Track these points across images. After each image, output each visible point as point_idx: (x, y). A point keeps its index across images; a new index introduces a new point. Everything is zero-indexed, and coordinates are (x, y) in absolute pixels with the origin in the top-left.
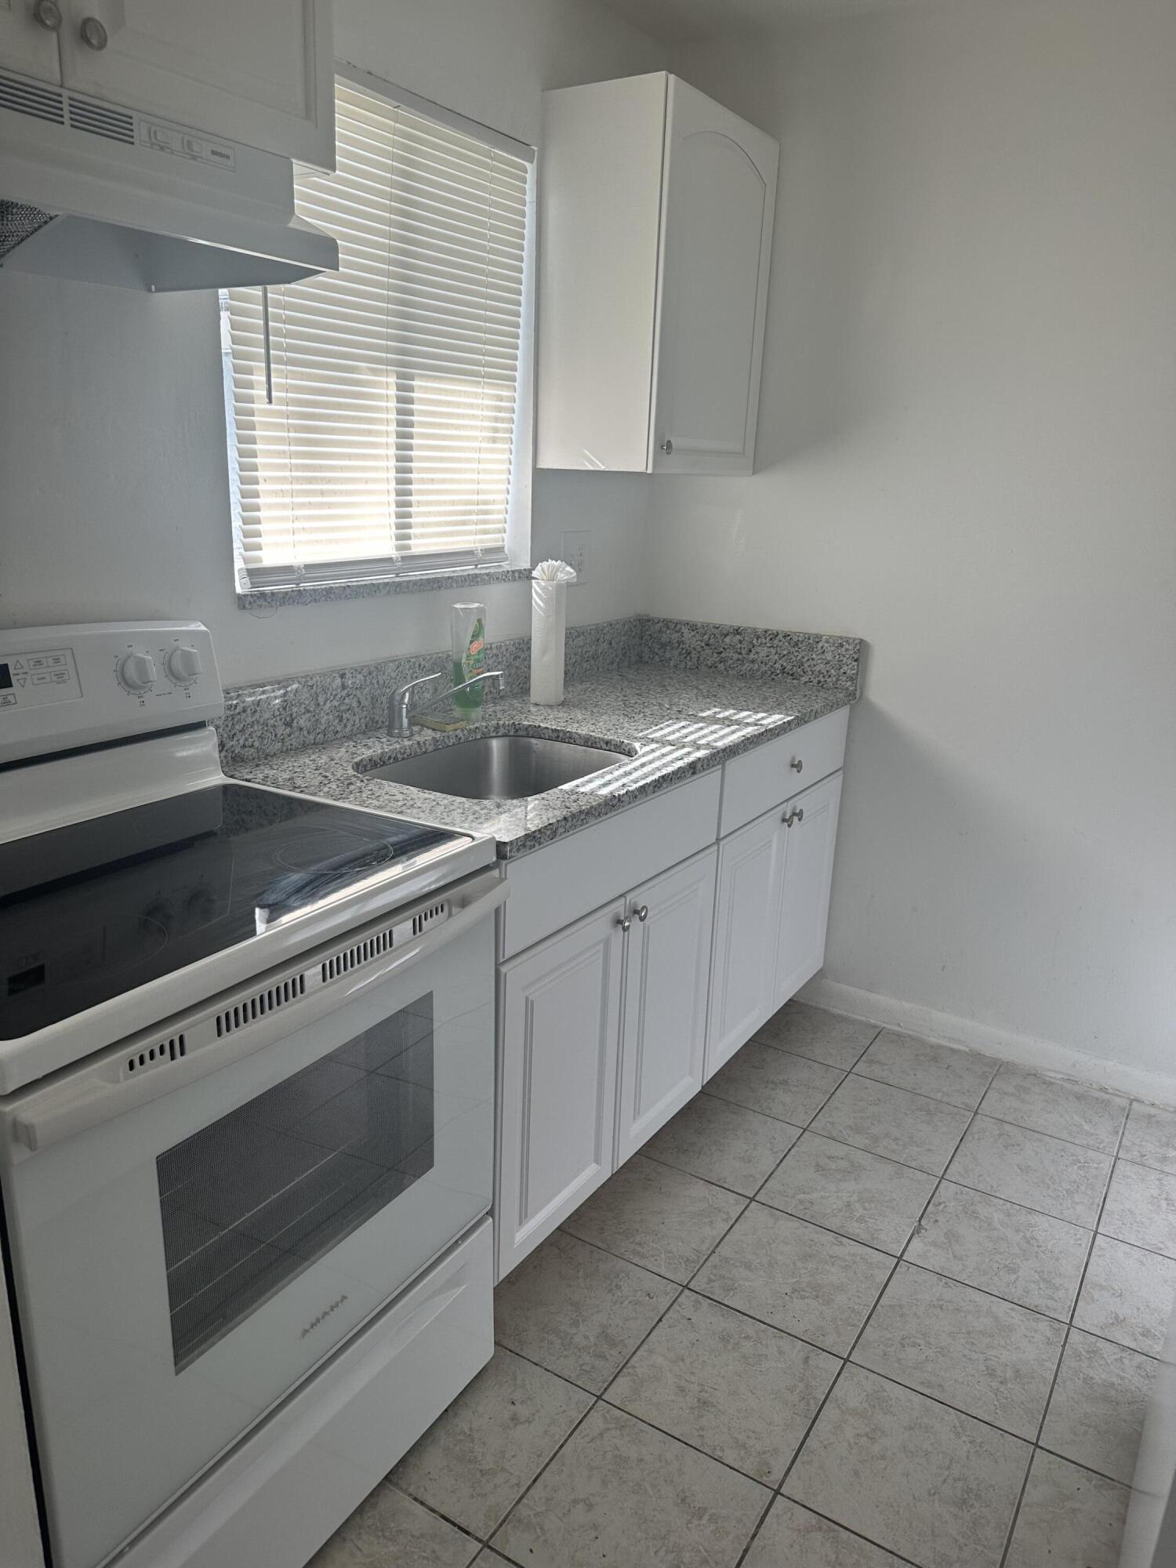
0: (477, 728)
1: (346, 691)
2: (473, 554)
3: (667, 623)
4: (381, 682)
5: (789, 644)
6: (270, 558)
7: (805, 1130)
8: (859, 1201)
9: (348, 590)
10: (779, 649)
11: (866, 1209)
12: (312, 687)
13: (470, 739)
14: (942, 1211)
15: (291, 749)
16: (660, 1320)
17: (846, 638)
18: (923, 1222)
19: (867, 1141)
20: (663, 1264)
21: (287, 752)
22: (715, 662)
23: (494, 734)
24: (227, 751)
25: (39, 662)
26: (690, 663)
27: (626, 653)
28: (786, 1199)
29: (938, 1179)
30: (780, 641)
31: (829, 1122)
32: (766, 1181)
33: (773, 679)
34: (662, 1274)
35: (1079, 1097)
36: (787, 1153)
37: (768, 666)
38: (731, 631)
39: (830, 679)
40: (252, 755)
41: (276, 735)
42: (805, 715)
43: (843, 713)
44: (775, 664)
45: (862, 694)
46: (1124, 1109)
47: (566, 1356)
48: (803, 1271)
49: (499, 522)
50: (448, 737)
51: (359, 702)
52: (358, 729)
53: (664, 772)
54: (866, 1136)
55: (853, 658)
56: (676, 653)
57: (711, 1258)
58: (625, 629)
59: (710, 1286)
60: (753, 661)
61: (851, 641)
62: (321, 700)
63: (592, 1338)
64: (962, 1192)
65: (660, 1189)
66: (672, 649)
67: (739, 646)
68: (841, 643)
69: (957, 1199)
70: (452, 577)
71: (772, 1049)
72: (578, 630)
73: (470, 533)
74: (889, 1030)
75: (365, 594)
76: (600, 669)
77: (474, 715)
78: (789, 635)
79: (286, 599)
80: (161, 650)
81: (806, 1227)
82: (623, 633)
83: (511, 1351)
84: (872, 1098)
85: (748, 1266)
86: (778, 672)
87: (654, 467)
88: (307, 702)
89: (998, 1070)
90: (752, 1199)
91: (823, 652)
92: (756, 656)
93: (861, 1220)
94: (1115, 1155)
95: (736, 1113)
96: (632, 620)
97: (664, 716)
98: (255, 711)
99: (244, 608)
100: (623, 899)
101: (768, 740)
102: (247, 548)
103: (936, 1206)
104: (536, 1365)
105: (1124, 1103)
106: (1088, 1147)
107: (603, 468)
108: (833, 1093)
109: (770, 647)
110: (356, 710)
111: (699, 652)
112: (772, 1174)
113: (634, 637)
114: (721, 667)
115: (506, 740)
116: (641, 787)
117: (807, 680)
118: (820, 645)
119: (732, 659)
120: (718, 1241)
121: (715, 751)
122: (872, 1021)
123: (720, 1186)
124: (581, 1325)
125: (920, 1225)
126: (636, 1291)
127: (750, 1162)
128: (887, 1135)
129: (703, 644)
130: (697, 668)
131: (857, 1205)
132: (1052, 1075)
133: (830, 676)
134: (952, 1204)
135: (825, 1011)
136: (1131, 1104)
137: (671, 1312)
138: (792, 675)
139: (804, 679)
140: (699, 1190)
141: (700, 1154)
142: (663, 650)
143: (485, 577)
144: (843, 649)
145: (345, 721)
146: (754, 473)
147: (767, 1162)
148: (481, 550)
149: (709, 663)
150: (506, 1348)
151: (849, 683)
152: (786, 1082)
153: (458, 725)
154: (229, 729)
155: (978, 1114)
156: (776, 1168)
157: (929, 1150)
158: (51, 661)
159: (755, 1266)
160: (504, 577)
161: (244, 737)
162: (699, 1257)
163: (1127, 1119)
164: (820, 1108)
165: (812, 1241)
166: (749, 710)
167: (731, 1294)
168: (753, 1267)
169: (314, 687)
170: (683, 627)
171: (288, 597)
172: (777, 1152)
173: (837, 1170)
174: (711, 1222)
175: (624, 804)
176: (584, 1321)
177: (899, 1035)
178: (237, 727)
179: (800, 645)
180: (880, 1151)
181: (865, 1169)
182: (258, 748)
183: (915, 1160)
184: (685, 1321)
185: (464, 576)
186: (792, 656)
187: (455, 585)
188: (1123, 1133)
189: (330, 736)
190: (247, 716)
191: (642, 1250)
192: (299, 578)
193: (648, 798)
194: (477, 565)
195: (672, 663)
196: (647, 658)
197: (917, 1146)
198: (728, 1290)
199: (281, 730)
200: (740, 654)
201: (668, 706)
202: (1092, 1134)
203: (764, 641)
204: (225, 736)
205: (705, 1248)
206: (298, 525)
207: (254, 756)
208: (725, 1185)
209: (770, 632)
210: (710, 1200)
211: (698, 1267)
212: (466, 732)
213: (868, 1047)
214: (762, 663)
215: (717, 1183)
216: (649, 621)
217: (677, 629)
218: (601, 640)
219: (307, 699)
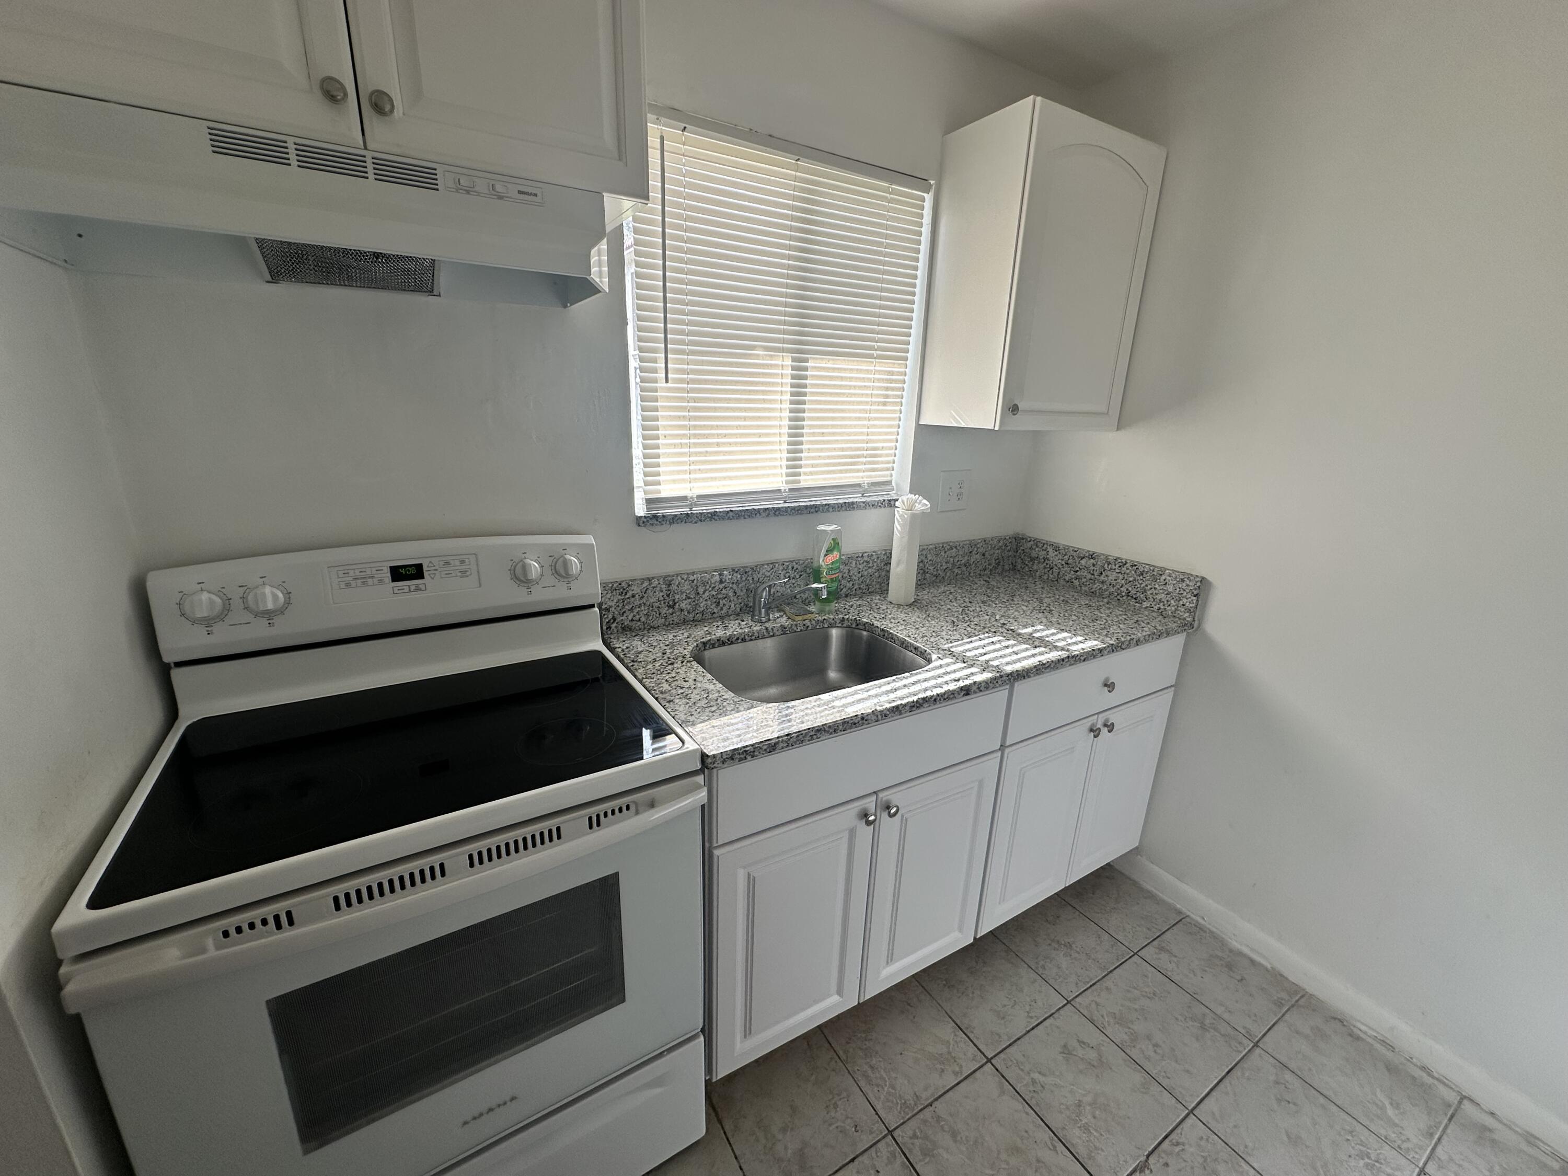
0: (825, 619)
1: (723, 585)
2: (861, 486)
3: (1037, 542)
4: (756, 579)
5: (1136, 572)
6: (666, 491)
7: (1068, 1002)
8: (1090, 1105)
9: (731, 514)
10: (1126, 576)
11: (1094, 1117)
12: (693, 581)
13: (818, 627)
14: (1178, 1154)
15: (672, 624)
16: (853, 1160)
17: (1188, 574)
18: (1152, 1160)
19: (1126, 1037)
20: (882, 1097)
21: (669, 626)
22: (1073, 578)
23: (840, 625)
24: (617, 623)
25: (447, 563)
26: (1052, 576)
27: (999, 562)
28: (1021, 1073)
29: (1187, 1111)
30: (1128, 569)
31: (1096, 1002)
32: (1010, 1045)
33: (1119, 600)
34: (879, 1107)
35: (1391, 1068)
36: (1041, 1022)
37: (1115, 588)
38: (1087, 555)
39: (1169, 608)
40: (638, 626)
41: (660, 614)
42: (1123, 643)
43: (1179, 640)
44: (1121, 587)
45: (1199, 626)
46: (1450, 1106)
47: (761, 1161)
48: (1004, 1166)
49: (888, 462)
50: (796, 625)
51: (735, 593)
52: (732, 611)
53: (929, 694)
54: (1127, 1030)
55: (1193, 593)
56: (1042, 566)
57: (927, 1110)
58: (1000, 544)
59: (912, 1141)
60: (1103, 582)
61: (1192, 578)
62: (701, 590)
63: (790, 1151)
64: (1207, 1140)
65: (914, 1018)
66: (1039, 563)
67: (1092, 568)
68: (1184, 577)
69: (1199, 1146)
70: (829, 504)
71: (1070, 908)
72: (951, 544)
73: (858, 471)
74: (1192, 919)
75: (746, 517)
76: (972, 574)
77: (827, 609)
78: (1135, 565)
79: (675, 519)
80: (550, 556)
81: (1027, 1113)
82: (997, 547)
83: (725, 1133)
84: (1147, 990)
85: (954, 1134)
86: (1124, 594)
87: (1001, 426)
88: (688, 592)
89: (1297, 1001)
90: (989, 1060)
91: (1166, 584)
92: (1106, 579)
93: (1086, 1128)
94: (1421, 1165)
95: (1012, 963)
96: (1007, 538)
97: (984, 628)
98: (643, 597)
99: (639, 525)
100: (874, 798)
101: (1070, 665)
102: (646, 484)
103: (1173, 1144)
104: (736, 1158)
105: (1453, 1098)
106: (1386, 1140)
107: (963, 425)
108: (1111, 971)
109: (1119, 573)
110: (732, 598)
111: (1059, 568)
112: (1019, 1039)
113: (1009, 551)
114: (1076, 583)
115: (844, 631)
116: (893, 707)
117: (1148, 605)
118: (1163, 577)
119: (1085, 578)
120: (940, 1093)
121: (998, 675)
122: (1178, 906)
123: (966, 1034)
124: (788, 1133)
125: (1146, 1161)
126: (847, 1118)
127: (1003, 1018)
128: (1149, 1037)
129: (1063, 563)
130: (1057, 580)
131: (1088, 1108)
132: (1363, 1028)
133: (1169, 605)
134: (1192, 1150)
135: (1135, 883)
136: (1460, 1103)
137: (866, 1156)
138: (1135, 599)
139: (1145, 604)
140: (946, 1031)
141: (962, 994)
142: (1031, 563)
143: (862, 504)
144: (1184, 584)
145: (721, 606)
146: (1118, 429)
147: (1019, 1025)
148: (868, 483)
149: (1067, 578)
150: (723, 1128)
151: (1187, 614)
152: (1070, 945)
153: (806, 617)
154: (620, 608)
155: (1258, 1046)
156: (1025, 1034)
157: (1188, 1071)
158: (457, 563)
159: (961, 1138)
160: (880, 504)
161: (632, 614)
162: (915, 1104)
163: (1450, 1119)
164: (1091, 983)
165: (1026, 1132)
166: (1070, 631)
167: (927, 1160)
168: (959, 1138)
169: (695, 581)
170: (1048, 547)
171: (677, 518)
172: (1031, 1017)
173: (1082, 1059)
174: (943, 1071)
175: (870, 722)
176: (792, 1129)
177: (1201, 929)
178: (627, 607)
179: (1145, 575)
180: (1134, 1053)
181: (1111, 1069)
182: (644, 622)
183: (1169, 1078)
184: (872, 1172)
185: (840, 503)
186: (1137, 583)
187: (831, 510)
188: (1439, 1139)
189: (708, 616)
190: (635, 600)
191: (872, 1076)
192: (691, 505)
193: (901, 716)
194: (863, 494)
195: (1038, 573)
196: (1019, 567)
197: (1177, 1062)
198: (926, 1153)
199: (664, 610)
200: (1093, 575)
201: (998, 617)
202: (1396, 1125)
203: (1114, 567)
204: (616, 613)
205: (926, 1096)
206: (692, 467)
207: (640, 627)
208: (971, 1036)
209: (1119, 561)
210: (951, 1046)
211: (910, 1115)
212: (813, 622)
213: (1164, 932)
214: (1110, 585)
215: (964, 1030)
216: (1023, 539)
217: (1044, 548)
218: (974, 552)
219: (688, 589)
